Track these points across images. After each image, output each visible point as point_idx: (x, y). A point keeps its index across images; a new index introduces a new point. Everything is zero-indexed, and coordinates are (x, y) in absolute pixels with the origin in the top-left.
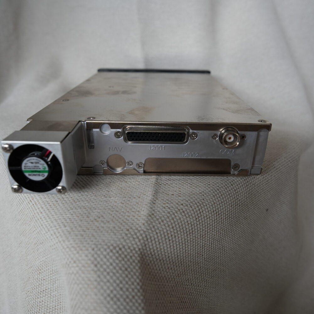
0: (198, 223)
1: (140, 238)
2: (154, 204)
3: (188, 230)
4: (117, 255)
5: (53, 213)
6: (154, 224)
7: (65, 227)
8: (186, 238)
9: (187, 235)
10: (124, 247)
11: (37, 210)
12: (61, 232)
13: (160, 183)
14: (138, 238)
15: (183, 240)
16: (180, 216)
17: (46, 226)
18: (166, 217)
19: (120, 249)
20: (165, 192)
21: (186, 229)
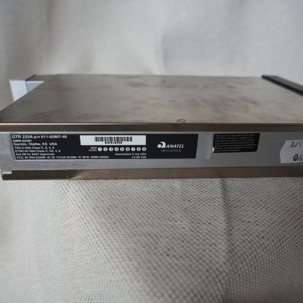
1: (223, 281)
2: (231, 234)
5: (113, 240)
6: (236, 263)
7: (131, 260)
10: (205, 293)
11: (92, 231)
12: (125, 266)
13: (230, 205)
14: (220, 281)
16: (263, 253)
17: (105, 255)
19: (202, 297)
20: (239, 218)
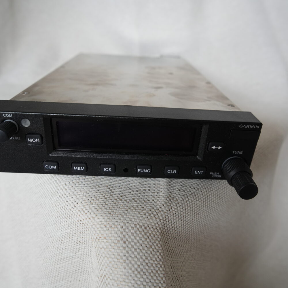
0: (204, 206)
1: (161, 218)
2: (170, 185)
3: (196, 212)
4: (143, 233)
8: (193, 218)
9: (195, 216)
10: (148, 226)
12: (88, 209)
14: (159, 218)
15: (191, 220)
16: (192, 199)
17: (72, 202)
18: (181, 199)
19: (145, 228)
21: (195, 210)
